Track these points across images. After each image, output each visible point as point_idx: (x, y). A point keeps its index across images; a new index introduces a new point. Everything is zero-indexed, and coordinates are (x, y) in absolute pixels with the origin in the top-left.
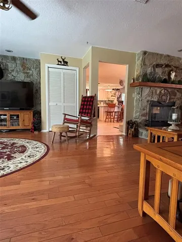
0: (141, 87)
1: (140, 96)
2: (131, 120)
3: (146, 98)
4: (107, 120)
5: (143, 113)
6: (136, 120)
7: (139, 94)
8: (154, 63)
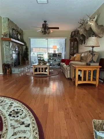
1: (9, 47)
8: (12, 28)
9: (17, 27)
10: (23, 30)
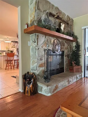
0: (37, 34)
1: (36, 44)
2: (28, 72)
3: (42, 47)
4: (7, 67)
5: (41, 63)
6: (34, 71)
7: (35, 42)
8: (48, 11)
9: (60, 12)
10: (74, 19)
